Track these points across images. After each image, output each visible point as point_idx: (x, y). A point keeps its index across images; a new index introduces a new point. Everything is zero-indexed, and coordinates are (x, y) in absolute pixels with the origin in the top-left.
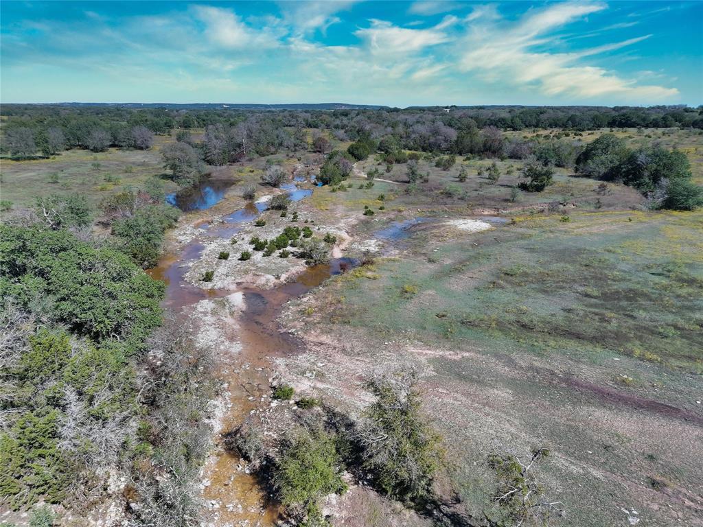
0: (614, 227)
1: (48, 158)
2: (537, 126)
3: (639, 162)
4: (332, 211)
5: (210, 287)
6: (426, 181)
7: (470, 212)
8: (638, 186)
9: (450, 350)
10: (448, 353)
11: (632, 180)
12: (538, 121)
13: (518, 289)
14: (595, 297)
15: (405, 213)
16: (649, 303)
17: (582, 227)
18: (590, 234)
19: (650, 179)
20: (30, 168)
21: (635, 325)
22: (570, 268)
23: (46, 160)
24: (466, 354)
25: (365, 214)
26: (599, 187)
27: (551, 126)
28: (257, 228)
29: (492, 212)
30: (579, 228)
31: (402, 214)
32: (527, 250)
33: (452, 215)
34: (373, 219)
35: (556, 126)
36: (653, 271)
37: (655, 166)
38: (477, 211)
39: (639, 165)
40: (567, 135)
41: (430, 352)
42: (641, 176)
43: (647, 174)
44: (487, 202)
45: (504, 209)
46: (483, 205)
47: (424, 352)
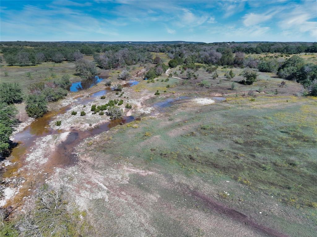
0: (277, 105)
1: (34, 65)
2: (268, 52)
3: (305, 71)
4: (140, 92)
5: (57, 129)
6: (196, 78)
7: (208, 94)
8: (304, 83)
9: (144, 170)
10: (141, 171)
11: (301, 80)
12: (269, 49)
13: (203, 137)
14: (240, 144)
15: (175, 95)
16: (269, 148)
17: (259, 104)
18: (261, 108)
19: (310, 80)
20: (24, 70)
21: (253, 161)
22: (238, 126)
23: (33, 66)
24: (150, 173)
25: (155, 94)
26: (281, 83)
27: (275, 52)
28: (101, 100)
29: (220, 95)
30: (257, 104)
31: (174, 94)
32: (222, 116)
33: (199, 96)
34: (158, 97)
35: (278, 52)
36: (282, 130)
37: (313, 73)
38: (212, 94)
39: (305, 72)
40: (282, 56)
41: (133, 170)
42: (306, 78)
43: (309, 77)
44: (219, 90)
45: (226, 93)
46: (216, 91)
47: (130, 170)
